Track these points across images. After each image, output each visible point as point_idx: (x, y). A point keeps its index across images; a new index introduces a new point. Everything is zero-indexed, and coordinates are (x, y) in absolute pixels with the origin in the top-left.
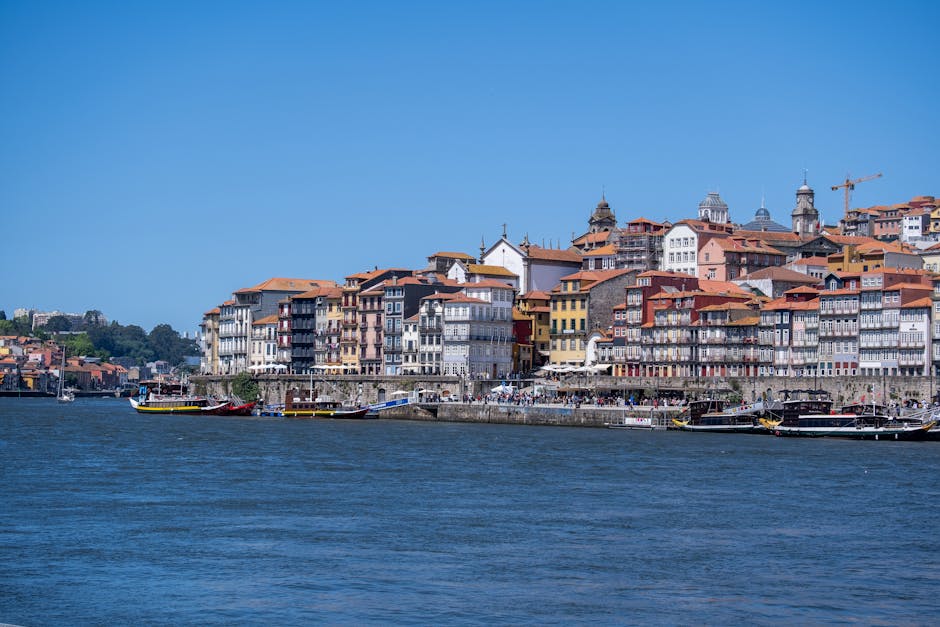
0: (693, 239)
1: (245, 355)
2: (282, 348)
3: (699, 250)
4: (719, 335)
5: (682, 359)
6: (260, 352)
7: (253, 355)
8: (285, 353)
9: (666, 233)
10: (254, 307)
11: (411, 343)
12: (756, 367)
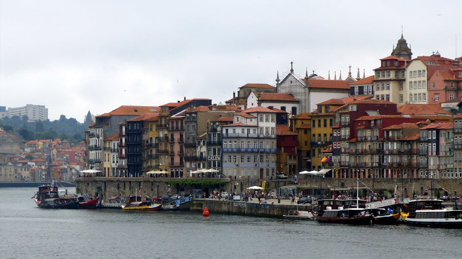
0: (424, 71)
1: (101, 162)
2: (121, 157)
3: (428, 79)
4: (395, 146)
5: (374, 165)
6: (109, 161)
7: (105, 163)
8: (124, 161)
9: (407, 67)
10: (106, 128)
11: (202, 153)
12: (417, 171)
